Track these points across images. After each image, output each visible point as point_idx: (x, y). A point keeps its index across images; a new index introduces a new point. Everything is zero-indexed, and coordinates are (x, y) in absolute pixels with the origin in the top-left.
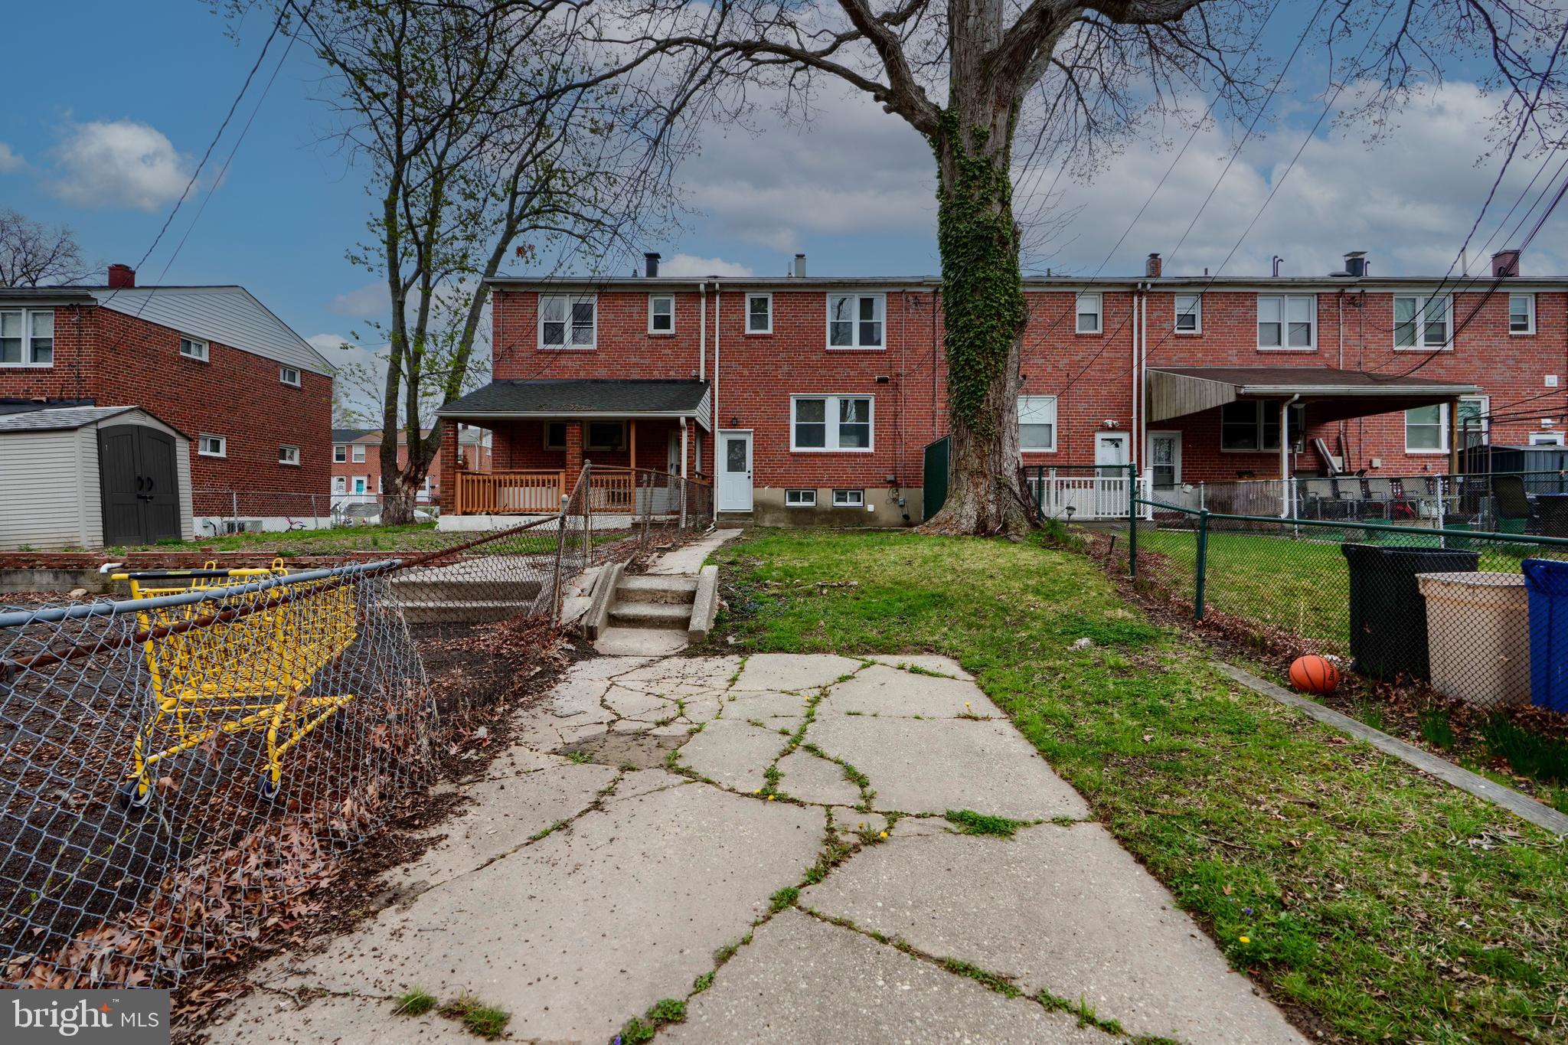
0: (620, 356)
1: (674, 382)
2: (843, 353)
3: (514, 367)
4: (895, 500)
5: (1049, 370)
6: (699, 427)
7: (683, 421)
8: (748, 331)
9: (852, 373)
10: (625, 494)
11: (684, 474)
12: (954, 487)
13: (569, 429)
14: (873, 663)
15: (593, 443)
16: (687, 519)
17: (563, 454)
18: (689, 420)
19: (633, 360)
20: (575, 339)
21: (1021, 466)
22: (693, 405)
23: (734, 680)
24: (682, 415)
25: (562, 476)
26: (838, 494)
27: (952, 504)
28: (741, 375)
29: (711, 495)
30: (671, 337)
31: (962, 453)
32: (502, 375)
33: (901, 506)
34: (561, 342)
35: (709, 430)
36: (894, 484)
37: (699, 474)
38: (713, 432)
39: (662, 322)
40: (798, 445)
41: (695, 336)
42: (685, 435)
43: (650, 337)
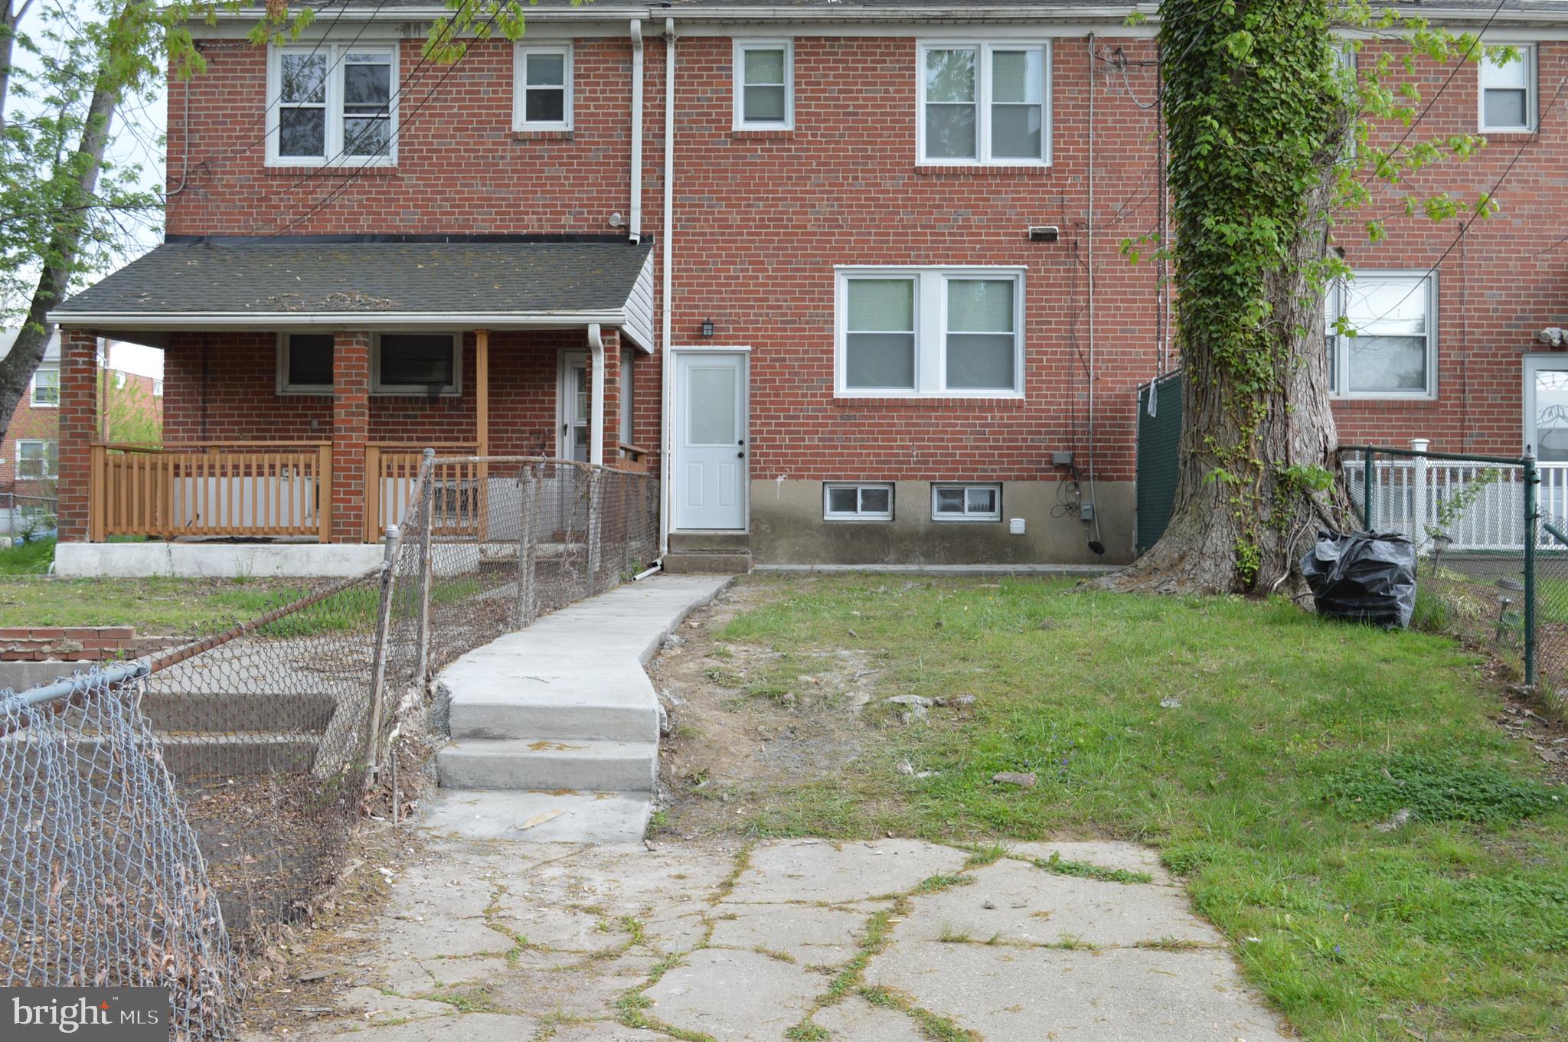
0: (451, 182)
1: (570, 238)
2: (954, 173)
3: (212, 207)
4: (1072, 508)
5: (1419, 215)
6: (627, 343)
7: (594, 333)
8: (740, 124)
9: (975, 220)
10: (464, 492)
11: (597, 456)
12: (1189, 490)
13: (340, 352)
14: (996, 855)
15: (387, 377)
16: (603, 553)
17: (328, 403)
18: (607, 330)
19: (480, 189)
20: (353, 144)
21: (1333, 445)
22: (618, 297)
23: (727, 886)
24: (594, 320)
25: (325, 454)
26: (943, 494)
27: (1184, 527)
28: (723, 223)
29: (655, 496)
30: (566, 138)
31: (1204, 419)
32: (186, 228)
33: (1086, 522)
34: (318, 150)
35: (649, 348)
36: (1071, 472)
37: (626, 450)
38: (659, 352)
39: (545, 105)
40: (852, 382)
41: (618, 136)
42: (599, 362)
43: (518, 138)
